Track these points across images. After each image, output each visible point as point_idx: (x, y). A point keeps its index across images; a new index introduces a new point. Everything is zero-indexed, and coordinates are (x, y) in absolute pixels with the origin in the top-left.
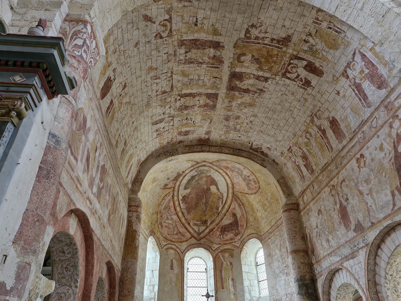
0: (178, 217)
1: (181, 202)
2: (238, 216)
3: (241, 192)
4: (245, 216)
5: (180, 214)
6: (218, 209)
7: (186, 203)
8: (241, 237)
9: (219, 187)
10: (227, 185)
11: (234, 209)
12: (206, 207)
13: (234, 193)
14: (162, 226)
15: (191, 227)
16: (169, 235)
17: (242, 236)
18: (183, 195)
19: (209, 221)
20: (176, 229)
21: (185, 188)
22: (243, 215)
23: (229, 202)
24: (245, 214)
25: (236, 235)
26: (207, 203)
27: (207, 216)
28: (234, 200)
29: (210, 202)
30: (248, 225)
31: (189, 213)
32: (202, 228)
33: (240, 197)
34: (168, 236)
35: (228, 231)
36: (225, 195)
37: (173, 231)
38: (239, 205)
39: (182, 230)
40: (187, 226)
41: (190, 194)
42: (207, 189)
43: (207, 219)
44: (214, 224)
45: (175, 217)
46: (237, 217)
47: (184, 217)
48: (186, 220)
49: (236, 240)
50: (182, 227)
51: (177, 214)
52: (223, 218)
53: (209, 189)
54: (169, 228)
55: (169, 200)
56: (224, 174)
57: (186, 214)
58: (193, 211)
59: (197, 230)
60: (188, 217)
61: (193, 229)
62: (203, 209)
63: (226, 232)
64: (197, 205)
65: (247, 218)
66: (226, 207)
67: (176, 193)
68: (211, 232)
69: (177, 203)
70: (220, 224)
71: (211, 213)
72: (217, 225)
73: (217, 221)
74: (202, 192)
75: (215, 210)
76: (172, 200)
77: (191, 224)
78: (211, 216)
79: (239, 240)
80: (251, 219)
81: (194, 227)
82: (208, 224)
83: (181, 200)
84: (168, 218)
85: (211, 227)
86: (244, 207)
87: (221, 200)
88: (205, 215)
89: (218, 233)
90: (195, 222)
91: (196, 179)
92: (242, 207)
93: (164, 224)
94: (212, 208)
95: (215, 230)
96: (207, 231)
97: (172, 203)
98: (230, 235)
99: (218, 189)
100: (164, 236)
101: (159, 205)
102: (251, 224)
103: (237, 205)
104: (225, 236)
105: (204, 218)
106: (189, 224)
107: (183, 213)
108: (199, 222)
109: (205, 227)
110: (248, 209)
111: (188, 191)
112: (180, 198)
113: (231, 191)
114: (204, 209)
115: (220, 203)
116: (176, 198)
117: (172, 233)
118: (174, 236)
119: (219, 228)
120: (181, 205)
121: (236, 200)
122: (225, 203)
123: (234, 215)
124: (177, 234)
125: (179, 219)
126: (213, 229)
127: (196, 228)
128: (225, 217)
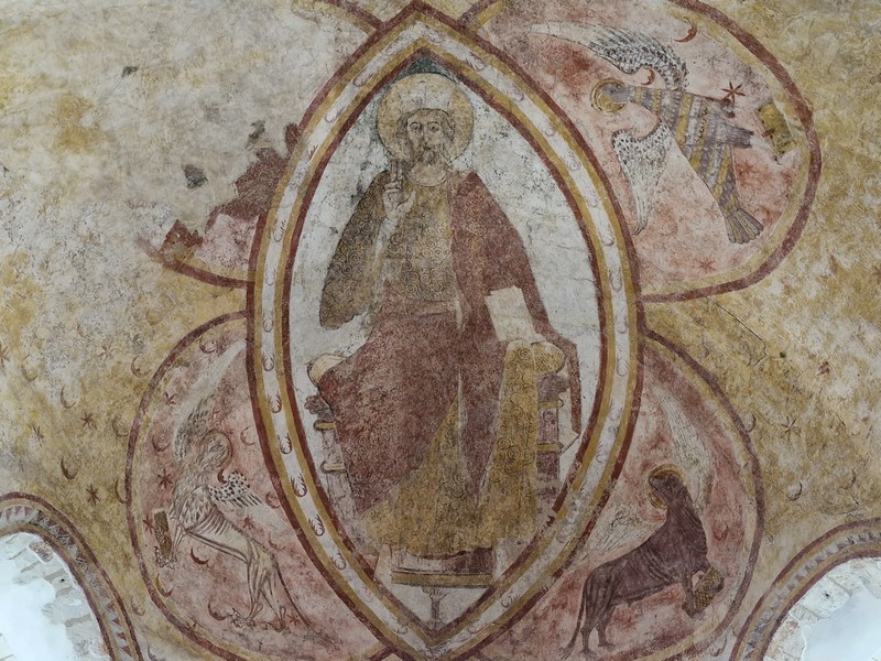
0: (295, 525)
1: (308, 419)
2: (693, 481)
3: (691, 295)
4: (741, 459)
5: (307, 506)
6: (553, 469)
7: (342, 435)
8: (735, 607)
9: (545, 288)
10: (594, 262)
11: (659, 440)
12: (477, 459)
13: (641, 317)
14: (166, 546)
15: (383, 592)
16: (215, 615)
17: (742, 591)
18: (321, 368)
19: (500, 551)
20: (275, 595)
21: (332, 314)
22: (727, 459)
23: (618, 399)
24: (737, 448)
25: (696, 604)
26: (477, 430)
27: (489, 524)
28: (648, 377)
29: (497, 425)
30: (772, 507)
31: (366, 498)
32: (459, 599)
33: (688, 337)
34: (207, 620)
35: (636, 596)
36: (589, 357)
37: (254, 605)
38: (691, 402)
39: (319, 605)
40: (356, 584)
41: (364, 361)
42: (471, 322)
43: (486, 543)
44: (535, 571)
45: (269, 517)
46: (684, 492)
47: (335, 523)
48: (347, 543)
49: (699, 637)
50: (318, 590)
51: (285, 501)
52: (591, 525)
53: (480, 323)
54: (223, 578)
55: (227, 388)
56: (561, 148)
57: (346, 505)
58: (394, 491)
59: (423, 612)
60: (362, 526)
61: (396, 605)
62: (455, 473)
63: (622, 607)
64: (416, 447)
65: (756, 471)
66: (606, 440)
67: (268, 342)
68: (519, 617)
69: (280, 422)
70: (579, 561)
71: (510, 502)
72: (558, 574)
73: (554, 552)
74: (440, 352)
75: (534, 479)
76: (243, 391)
77: (384, 573)
78: (511, 522)
79: (723, 625)
80: (788, 458)
81: (399, 591)
82: (498, 573)
83: (312, 405)
84: (216, 515)
85: (519, 589)
86: (725, 402)
87: (566, 397)
88: (476, 518)
89: (568, 622)
90: (410, 562)
91: (389, 227)
92: (711, 404)
93: (186, 544)
94: (512, 467)
95: (543, 605)
96: (494, 612)
97: (243, 416)
98: (654, 617)
99: (539, 316)
100: (182, 614)
101: (148, 390)
102: (793, 489)
103: (672, 407)
104: (615, 634)
105: (467, 539)
106: (368, 572)
107: (323, 498)
108: (436, 565)
109: (478, 593)
110: (757, 402)
111: (350, 338)
112: (305, 389)
113: (620, 306)
114: (466, 475)
115: (565, 420)
116: (271, 385)
117: (246, 613)
118: (256, 635)
119: (570, 587)
120: (314, 441)
121: (664, 374)
122: (596, 412)
123: (667, 485)
124: (280, 625)
125: (302, 537)
126: (532, 602)
127: (416, 600)
128: (608, 514)
